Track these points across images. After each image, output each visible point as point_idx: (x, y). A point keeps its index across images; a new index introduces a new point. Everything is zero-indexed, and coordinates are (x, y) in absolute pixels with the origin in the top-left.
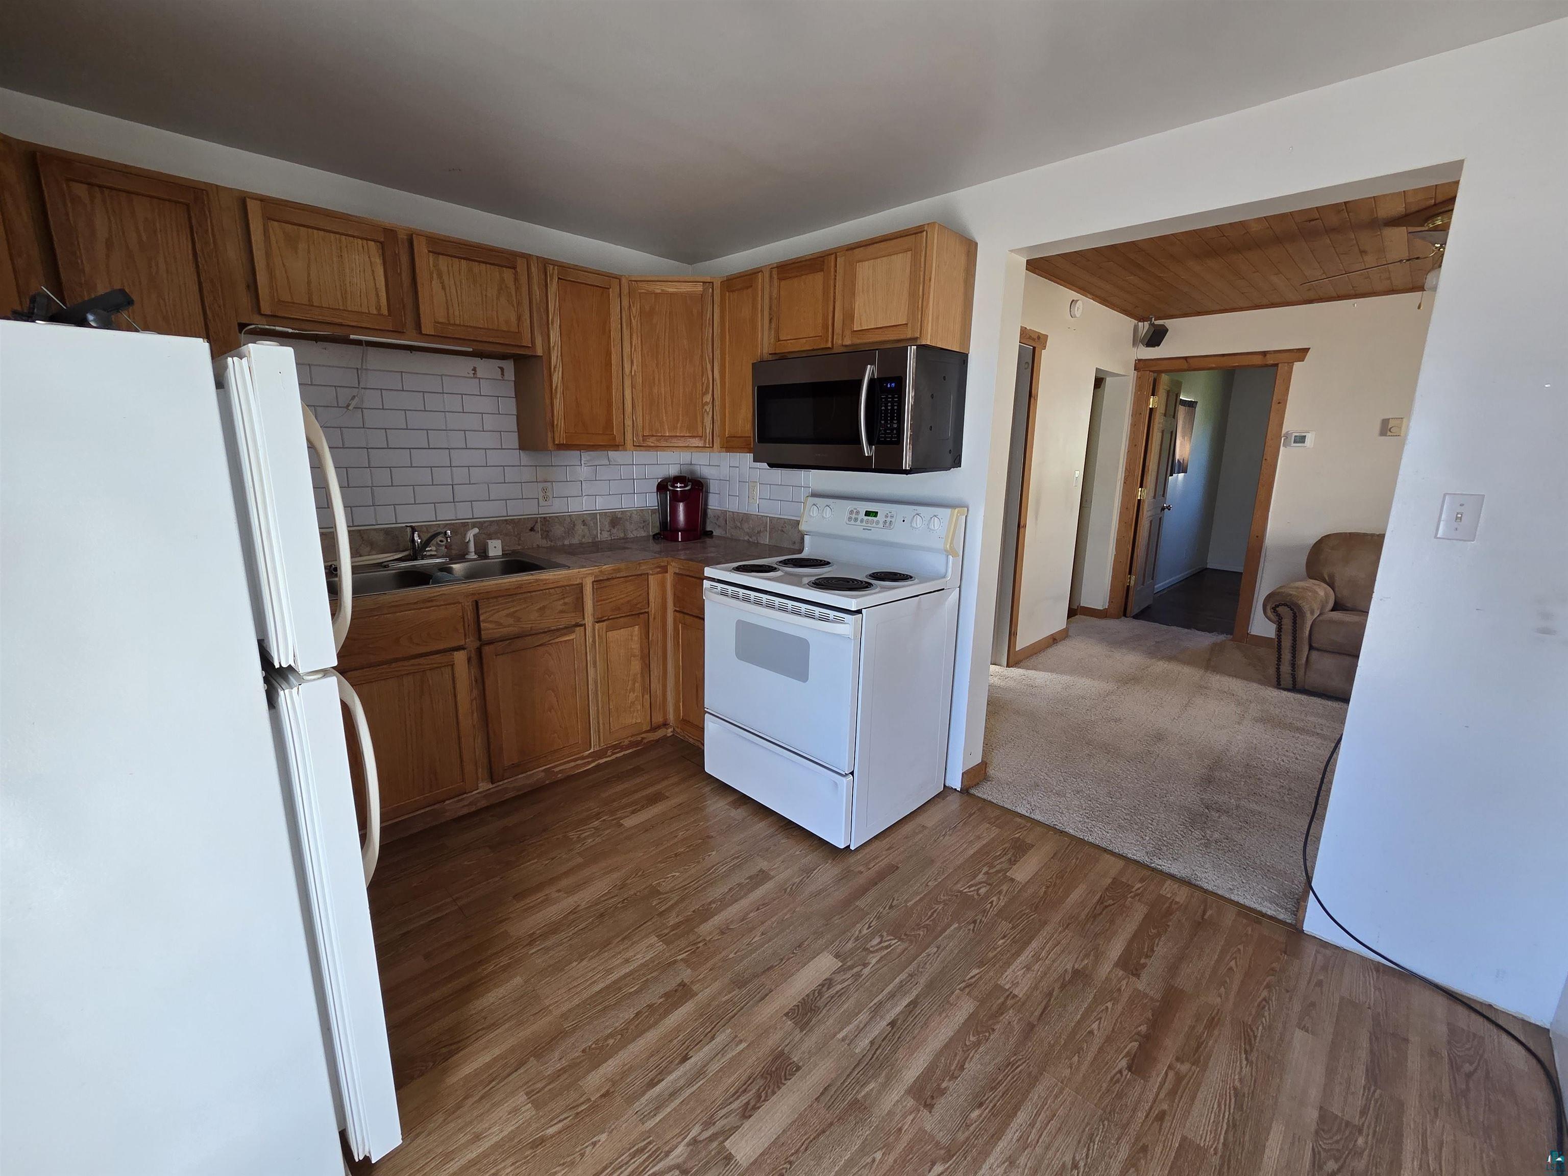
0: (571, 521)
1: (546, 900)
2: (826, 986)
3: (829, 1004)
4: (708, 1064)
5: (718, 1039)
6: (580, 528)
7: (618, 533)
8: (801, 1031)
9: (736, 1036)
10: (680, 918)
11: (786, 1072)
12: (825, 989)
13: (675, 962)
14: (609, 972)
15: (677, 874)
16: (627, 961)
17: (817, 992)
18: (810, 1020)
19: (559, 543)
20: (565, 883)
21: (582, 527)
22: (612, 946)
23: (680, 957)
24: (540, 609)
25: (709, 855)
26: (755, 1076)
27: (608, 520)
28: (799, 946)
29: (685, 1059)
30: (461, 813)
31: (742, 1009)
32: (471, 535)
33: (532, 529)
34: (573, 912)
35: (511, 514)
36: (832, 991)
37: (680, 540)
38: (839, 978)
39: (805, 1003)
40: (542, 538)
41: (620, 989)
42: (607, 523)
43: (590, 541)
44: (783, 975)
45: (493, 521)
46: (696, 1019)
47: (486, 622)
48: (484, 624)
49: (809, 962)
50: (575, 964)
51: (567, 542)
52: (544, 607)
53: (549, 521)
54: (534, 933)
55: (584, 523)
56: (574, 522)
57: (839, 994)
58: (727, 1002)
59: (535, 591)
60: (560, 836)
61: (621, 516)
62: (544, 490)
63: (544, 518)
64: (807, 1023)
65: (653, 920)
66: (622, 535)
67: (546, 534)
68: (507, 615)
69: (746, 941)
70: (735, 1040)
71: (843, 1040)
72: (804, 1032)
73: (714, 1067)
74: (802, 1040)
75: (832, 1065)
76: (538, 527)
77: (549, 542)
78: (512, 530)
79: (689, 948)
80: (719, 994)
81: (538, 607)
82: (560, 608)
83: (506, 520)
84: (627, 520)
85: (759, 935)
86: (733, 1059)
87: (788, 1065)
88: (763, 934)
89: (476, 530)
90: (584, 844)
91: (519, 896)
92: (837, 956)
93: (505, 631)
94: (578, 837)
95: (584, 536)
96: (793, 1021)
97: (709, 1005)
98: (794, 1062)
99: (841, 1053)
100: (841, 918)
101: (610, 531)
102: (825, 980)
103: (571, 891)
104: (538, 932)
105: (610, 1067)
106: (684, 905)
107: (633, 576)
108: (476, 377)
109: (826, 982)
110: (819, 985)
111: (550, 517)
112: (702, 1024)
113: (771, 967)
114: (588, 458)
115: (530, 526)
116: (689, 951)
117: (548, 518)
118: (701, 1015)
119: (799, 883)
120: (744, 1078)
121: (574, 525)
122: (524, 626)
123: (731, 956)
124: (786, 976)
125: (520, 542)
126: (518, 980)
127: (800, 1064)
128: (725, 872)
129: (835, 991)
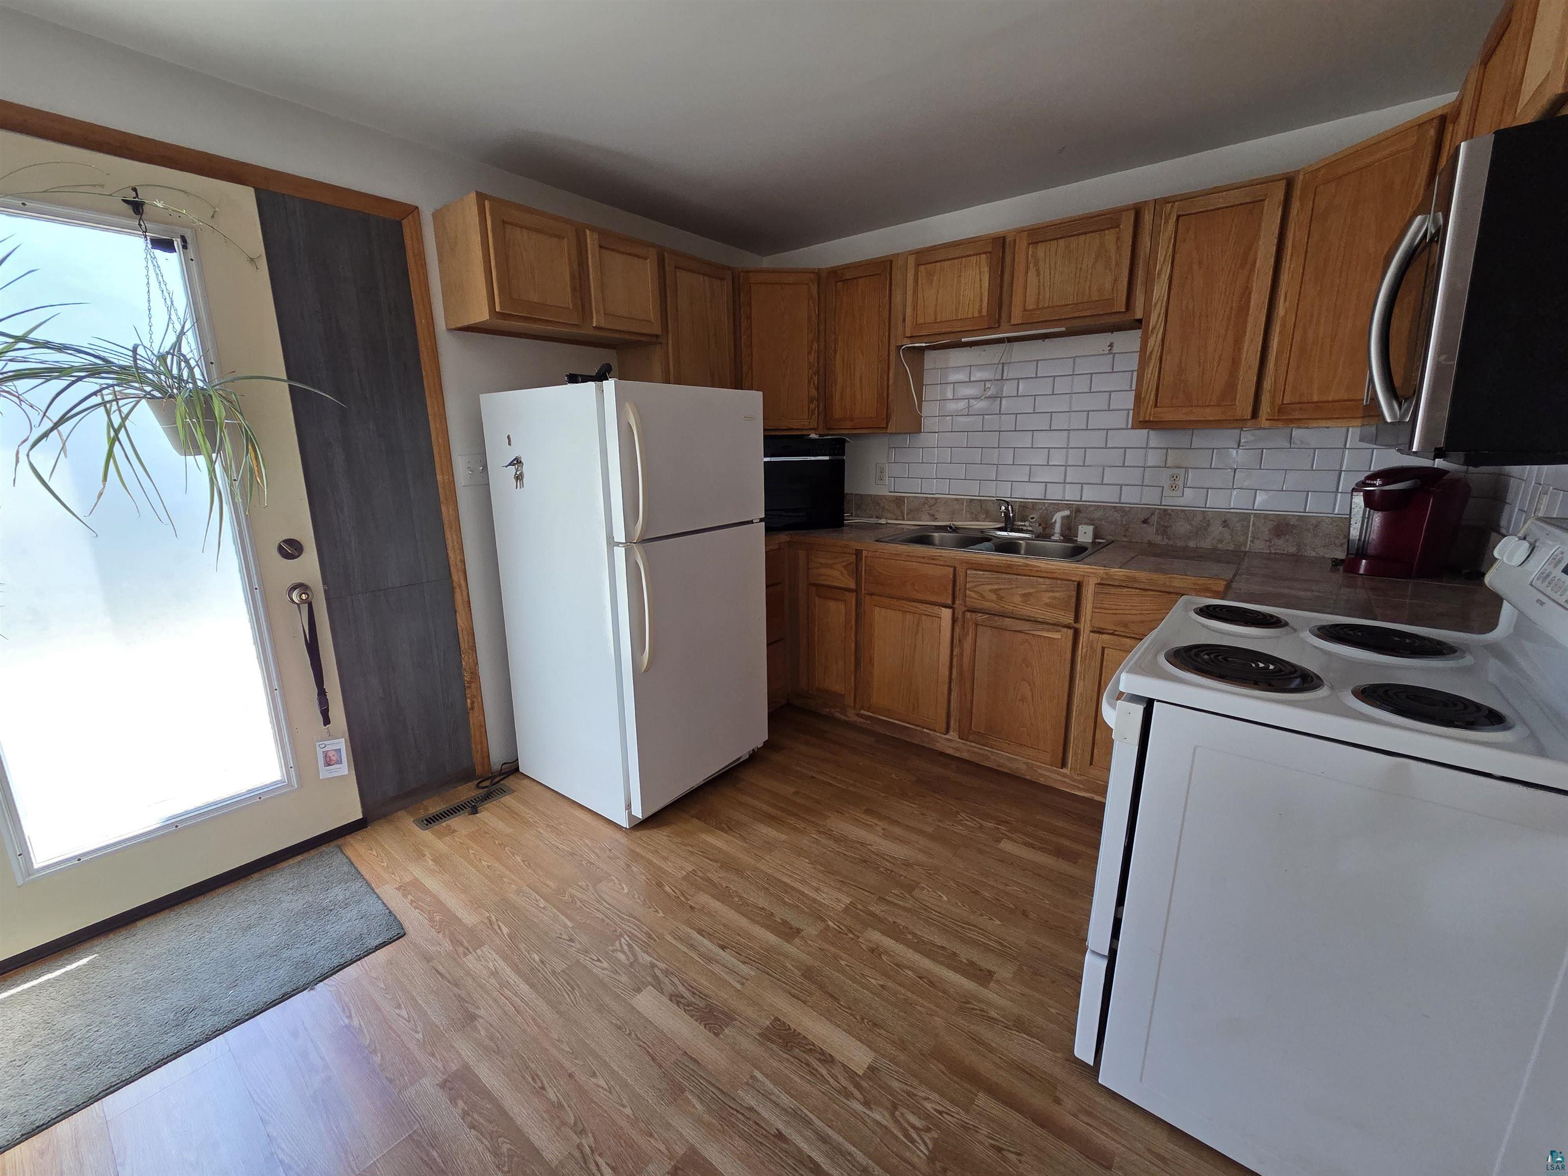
0: (1205, 518)
1: (871, 826)
2: (823, 1058)
3: (796, 1061)
4: (718, 963)
5: (743, 966)
6: (1216, 529)
7: (1286, 546)
8: (759, 1035)
9: (747, 980)
10: (881, 914)
11: (712, 1024)
12: (818, 1055)
13: (824, 921)
14: (803, 881)
15: (945, 898)
16: (817, 890)
17: (813, 1047)
18: (773, 1042)
19: (1180, 543)
20: (897, 830)
21: (1221, 529)
22: (833, 877)
23: (830, 923)
24: (1024, 594)
25: (991, 919)
26: (708, 999)
27: (1270, 525)
28: (875, 1025)
29: (723, 948)
30: (948, 752)
31: (778, 980)
32: (1058, 517)
33: (1145, 522)
34: (862, 844)
35: (1124, 501)
36: (815, 1064)
37: (1362, 571)
38: (837, 1071)
39: (794, 1036)
40: (1157, 533)
41: (786, 892)
42: (1266, 530)
43: (1230, 548)
44: (828, 1011)
45: (1100, 506)
46: (762, 948)
47: (971, 591)
48: (970, 593)
49: (854, 1036)
50: (808, 861)
51: (1192, 544)
52: (1030, 594)
53: (1170, 515)
54: (832, 831)
55: (1225, 524)
56: (1209, 521)
57: (814, 1073)
58: (785, 967)
59: (1022, 575)
60: (955, 809)
61: (1296, 523)
62: (1174, 477)
63: (1165, 510)
64: (769, 1040)
65: (873, 896)
66: (1292, 550)
67: (1164, 530)
68: (991, 590)
69: (867, 971)
70: (743, 980)
71: (752, 1077)
72: (758, 1037)
73: (716, 968)
74: (748, 1035)
75: (722, 1066)
76: (1155, 519)
77: (1167, 541)
78: (1119, 519)
79: (843, 928)
80: (793, 960)
81: (1023, 592)
82: (1048, 601)
83: (1115, 507)
84: (1308, 530)
85: (880, 983)
86: (724, 980)
87: (720, 1026)
88: (882, 986)
89: (1067, 513)
90: (953, 825)
91: (868, 812)
92: (871, 1068)
93: (987, 605)
94: (961, 820)
95: (1221, 541)
96: (770, 1025)
97: (779, 954)
98: (724, 1030)
99: (736, 1075)
100: (943, 1072)
101: (1270, 541)
102: (831, 1056)
103: (886, 836)
104: (834, 832)
105: (716, 905)
106: (902, 913)
107: (1158, 591)
108: (1112, 353)
109: (828, 1056)
110: (821, 1049)
111: (1173, 510)
112: (758, 953)
113: (836, 999)
114: (1252, 438)
115: (1142, 517)
116: (840, 928)
117: (1170, 512)
118: (767, 950)
119: (988, 1017)
120: (706, 991)
121: (1208, 525)
122: (1006, 606)
123: (842, 962)
124: (827, 1015)
125: (1128, 534)
126: (783, 837)
127: (721, 1036)
128: (970, 937)
129: (816, 1066)
